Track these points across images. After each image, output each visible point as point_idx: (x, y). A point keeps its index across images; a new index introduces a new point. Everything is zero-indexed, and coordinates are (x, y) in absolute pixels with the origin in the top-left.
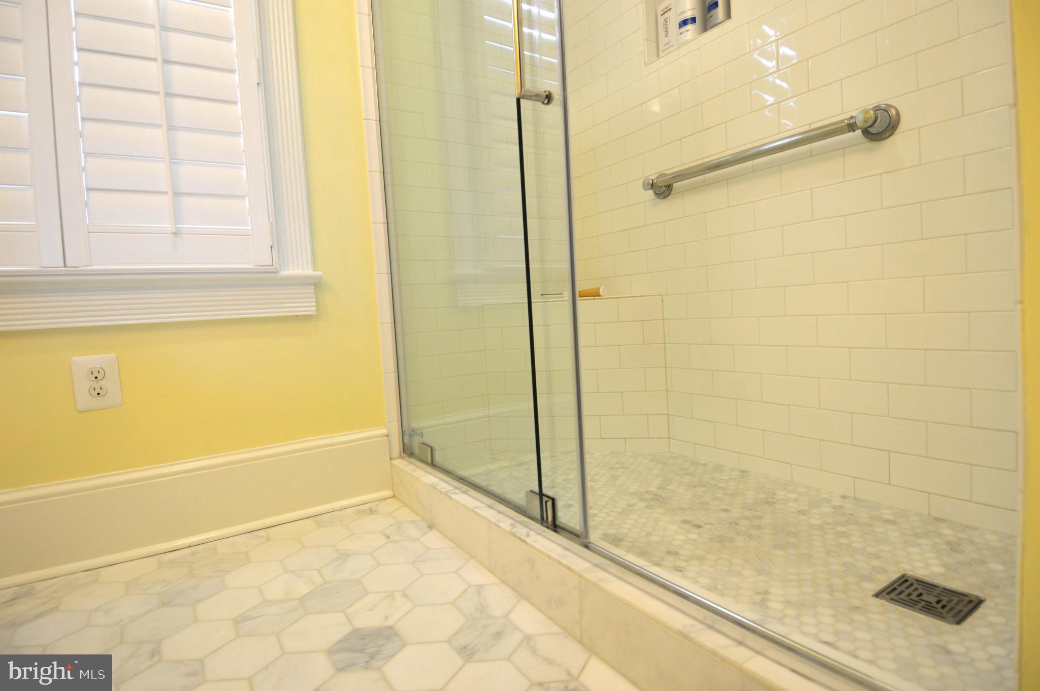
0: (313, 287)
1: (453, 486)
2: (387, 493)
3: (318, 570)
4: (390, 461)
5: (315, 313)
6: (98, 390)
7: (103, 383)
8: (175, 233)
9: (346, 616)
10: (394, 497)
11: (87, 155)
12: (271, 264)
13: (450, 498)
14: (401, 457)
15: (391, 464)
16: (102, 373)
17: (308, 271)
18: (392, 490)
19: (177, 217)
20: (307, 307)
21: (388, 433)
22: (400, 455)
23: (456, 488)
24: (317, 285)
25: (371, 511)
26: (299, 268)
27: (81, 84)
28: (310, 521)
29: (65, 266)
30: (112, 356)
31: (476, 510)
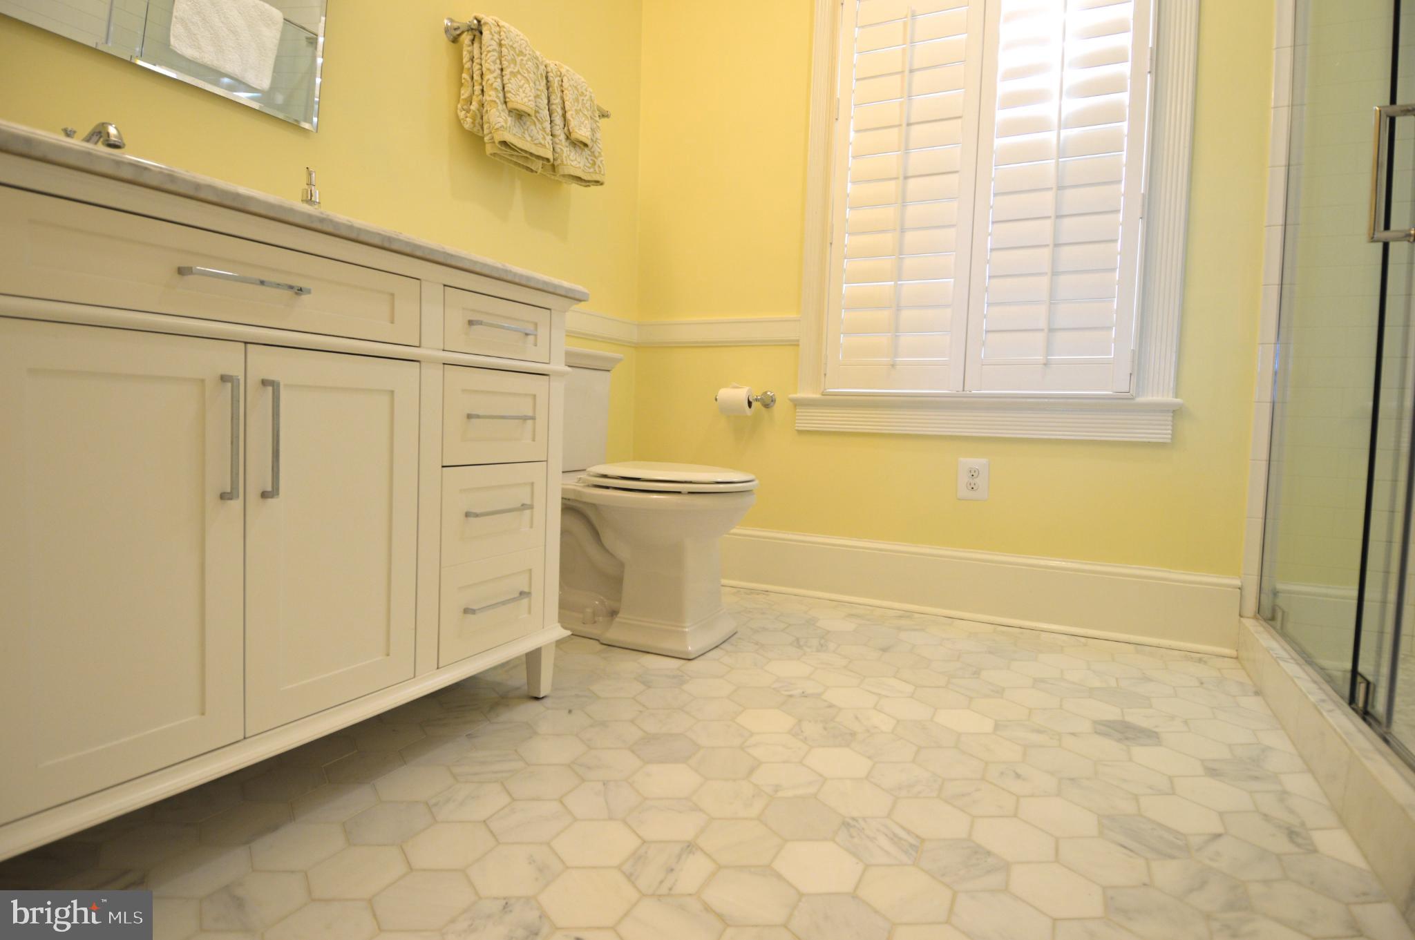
0: (1172, 414)
1: (1290, 655)
2: (1233, 653)
3: (1117, 679)
4: (1239, 617)
5: (1169, 441)
6: (973, 486)
7: (977, 480)
8: (1045, 364)
9: (1122, 712)
10: (1237, 658)
11: (989, 305)
12: (1128, 390)
13: (1278, 664)
14: (1255, 618)
15: (1240, 622)
16: (977, 472)
17: (1169, 398)
18: (1237, 650)
19: (1049, 349)
20: (1162, 433)
21: (1242, 585)
22: (1255, 616)
23: (1292, 658)
24: (1176, 412)
25: (1200, 660)
26: (1161, 395)
27: (992, 250)
28: (1132, 647)
29: (963, 390)
30: (984, 461)
31: (1296, 680)
